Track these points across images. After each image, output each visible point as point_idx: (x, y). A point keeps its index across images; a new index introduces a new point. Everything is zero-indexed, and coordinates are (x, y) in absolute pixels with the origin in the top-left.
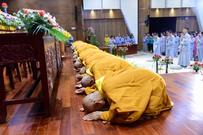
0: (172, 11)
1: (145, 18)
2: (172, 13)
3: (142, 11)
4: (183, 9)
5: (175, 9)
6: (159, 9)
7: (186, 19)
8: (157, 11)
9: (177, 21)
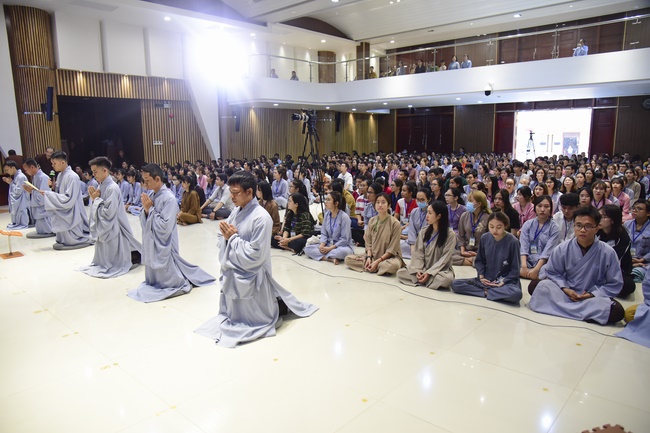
0: (126, 82)
1: (40, 97)
2: (126, 88)
3: (29, 73)
4: (155, 81)
5: (132, 78)
6: (86, 74)
7: (166, 106)
8: (80, 78)
9: (143, 111)
